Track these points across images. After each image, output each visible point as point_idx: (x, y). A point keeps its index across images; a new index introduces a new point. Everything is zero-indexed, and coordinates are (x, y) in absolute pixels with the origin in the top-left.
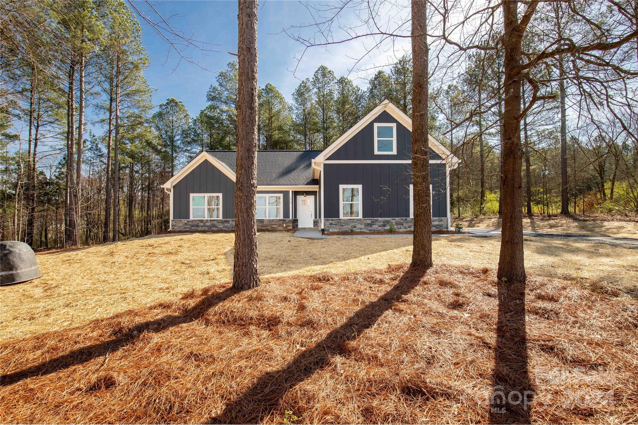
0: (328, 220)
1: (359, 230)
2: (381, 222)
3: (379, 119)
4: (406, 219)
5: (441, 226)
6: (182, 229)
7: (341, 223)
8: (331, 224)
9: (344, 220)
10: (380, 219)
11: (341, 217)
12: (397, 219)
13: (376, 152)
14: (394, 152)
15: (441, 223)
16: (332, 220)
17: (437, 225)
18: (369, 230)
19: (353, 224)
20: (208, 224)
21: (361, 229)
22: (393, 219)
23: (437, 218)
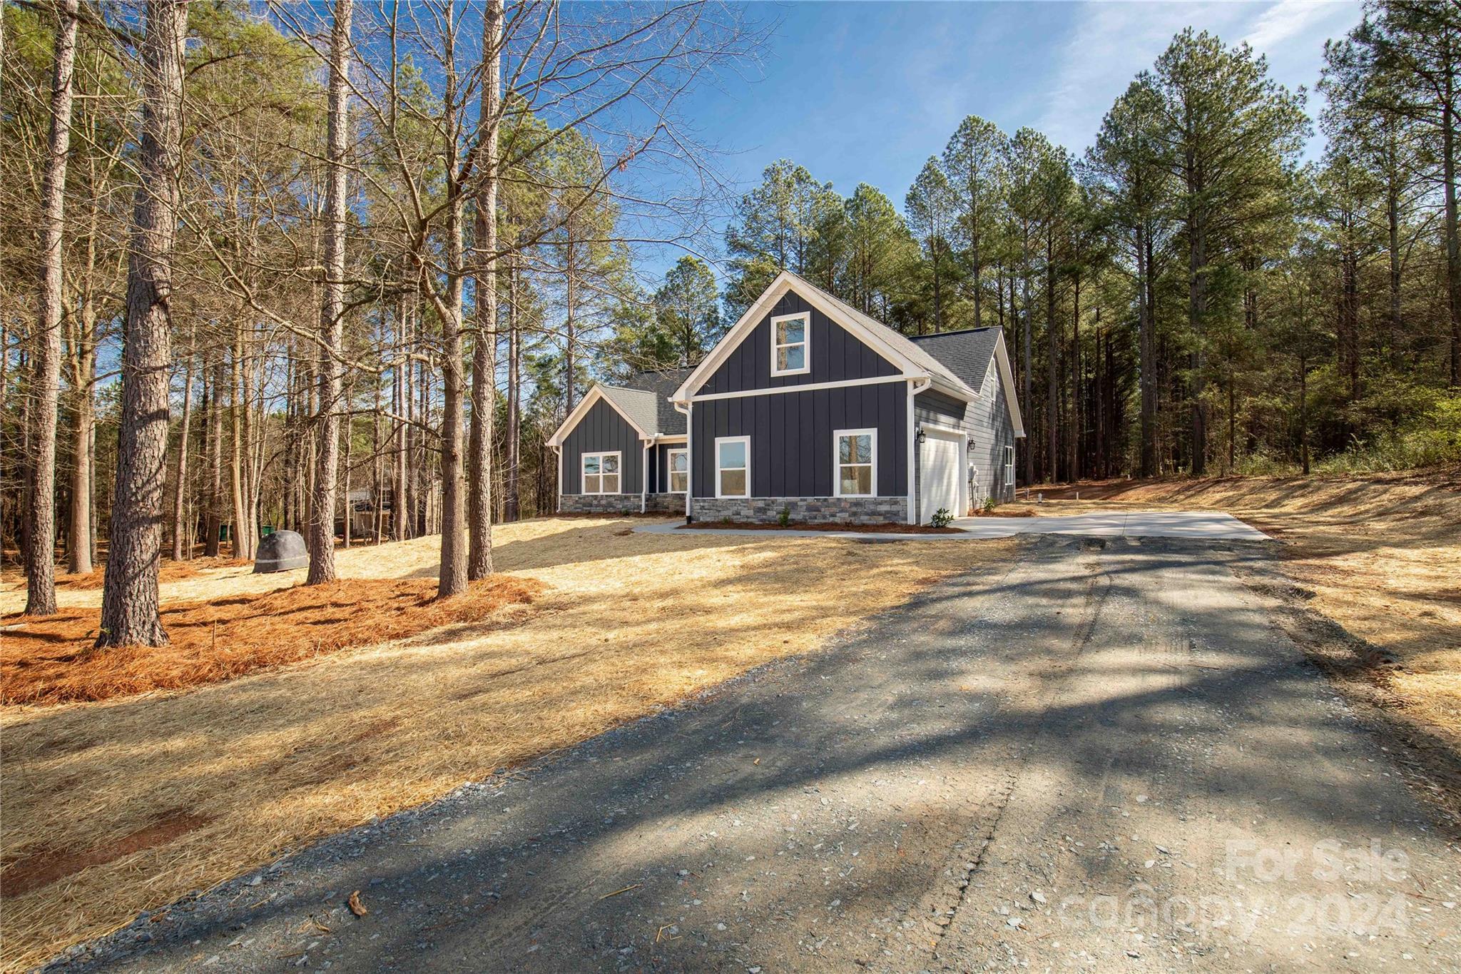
0: (697, 501)
1: (745, 520)
2: (780, 504)
3: (781, 308)
4: (825, 500)
5: (896, 514)
6: (572, 509)
7: (716, 506)
8: (703, 508)
9: (723, 501)
10: (780, 499)
11: (718, 495)
12: (810, 499)
13: (775, 373)
14: (806, 369)
15: (895, 508)
16: (704, 501)
17: (887, 512)
18: (761, 520)
19: (735, 508)
20: (603, 502)
21: (748, 517)
22: (801, 500)
23: (888, 498)
